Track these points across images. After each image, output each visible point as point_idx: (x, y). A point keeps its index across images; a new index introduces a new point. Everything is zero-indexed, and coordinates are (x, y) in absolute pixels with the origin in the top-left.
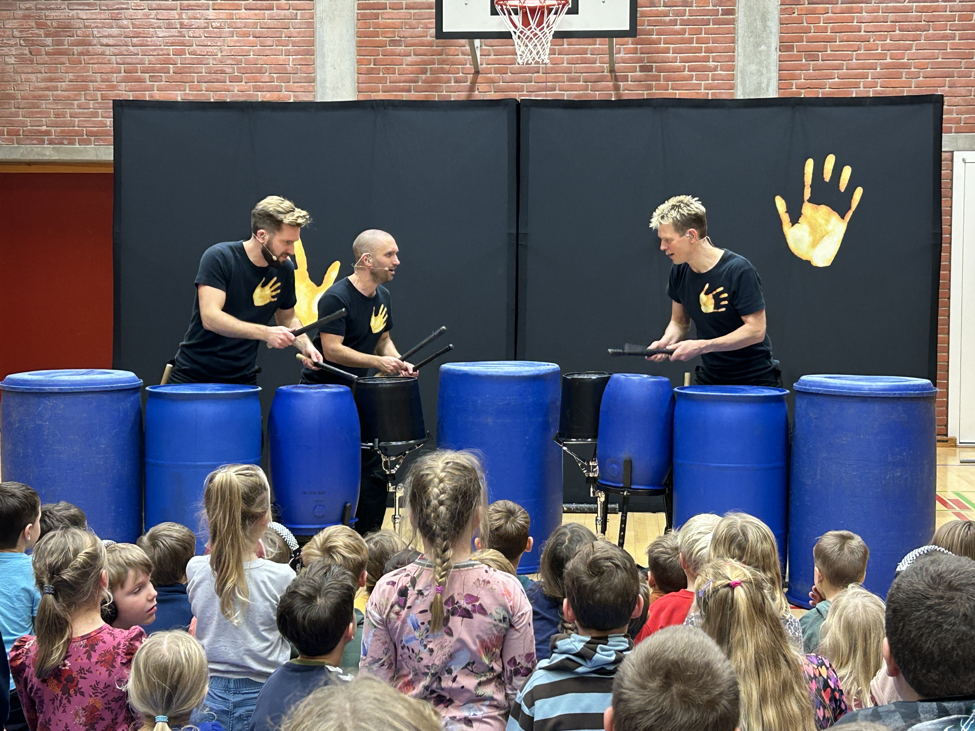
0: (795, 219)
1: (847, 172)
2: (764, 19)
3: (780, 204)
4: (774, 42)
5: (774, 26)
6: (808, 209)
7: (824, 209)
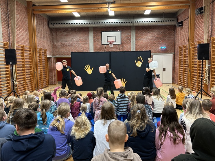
0: (137, 63)
1: (142, 58)
2: (134, 42)
3: (135, 61)
4: (135, 44)
5: (135, 43)
6: (138, 62)
7: (140, 62)
